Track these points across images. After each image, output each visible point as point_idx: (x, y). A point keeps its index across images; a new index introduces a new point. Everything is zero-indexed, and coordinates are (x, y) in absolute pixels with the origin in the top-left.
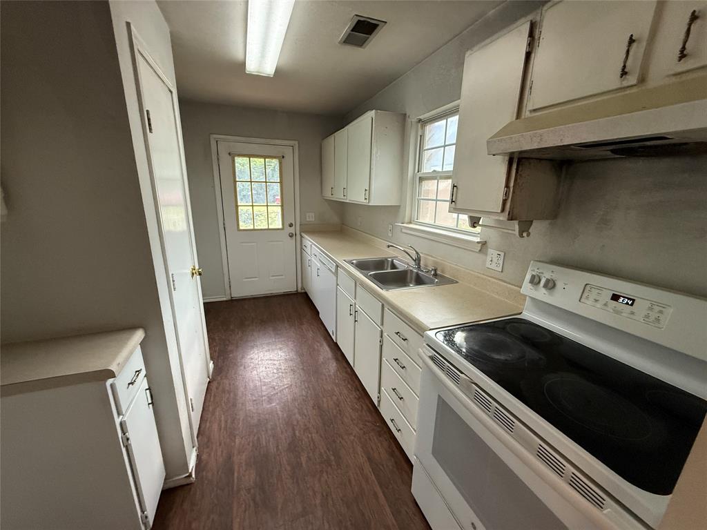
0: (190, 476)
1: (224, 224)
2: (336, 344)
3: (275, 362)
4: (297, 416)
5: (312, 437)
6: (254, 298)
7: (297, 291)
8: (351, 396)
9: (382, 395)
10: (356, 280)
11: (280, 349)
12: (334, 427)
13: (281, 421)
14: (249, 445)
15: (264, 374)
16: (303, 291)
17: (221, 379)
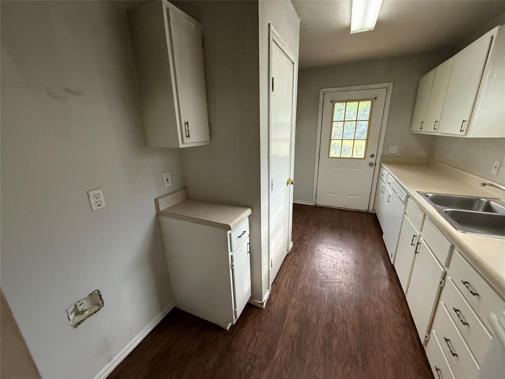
0: (262, 304)
1: (319, 153)
2: (393, 266)
3: (334, 260)
4: (340, 307)
5: (347, 331)
6: (331, 209)
7: (368, 211)
8: (396, 319)
9: (431, 336)
10: (425, 214)
11: (341, 251)
12: (369, 334)
13: (326, 303)
14: (299, 307)
15: (323, 264)
16: (374, 212)
17: (295, 255)
